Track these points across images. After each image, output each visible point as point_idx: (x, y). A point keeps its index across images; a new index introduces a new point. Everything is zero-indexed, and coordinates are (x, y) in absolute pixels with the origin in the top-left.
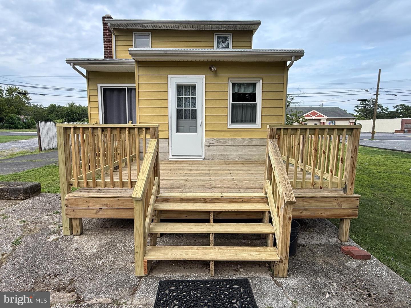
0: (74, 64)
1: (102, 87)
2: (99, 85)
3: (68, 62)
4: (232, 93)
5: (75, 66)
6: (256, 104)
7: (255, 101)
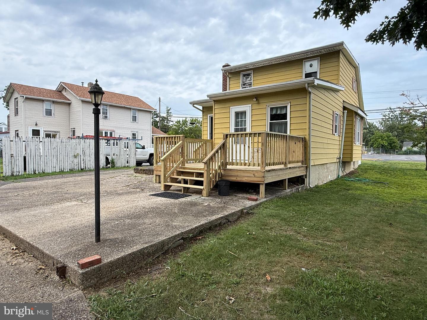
0: (194, 104)
1: (210, 117)
2: (209, 115)
3: (191, 103)
4: (270, 114)
5: (194, 105)
6: (287, 121)
7: (287, 120)
